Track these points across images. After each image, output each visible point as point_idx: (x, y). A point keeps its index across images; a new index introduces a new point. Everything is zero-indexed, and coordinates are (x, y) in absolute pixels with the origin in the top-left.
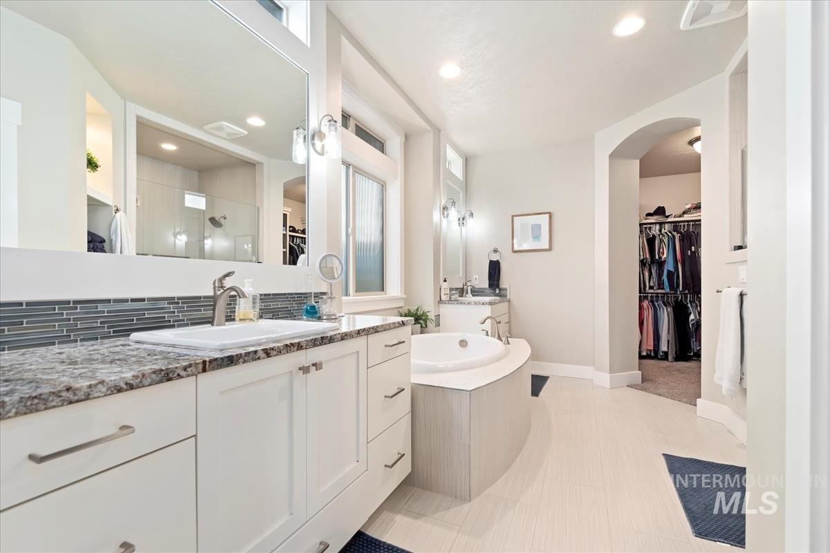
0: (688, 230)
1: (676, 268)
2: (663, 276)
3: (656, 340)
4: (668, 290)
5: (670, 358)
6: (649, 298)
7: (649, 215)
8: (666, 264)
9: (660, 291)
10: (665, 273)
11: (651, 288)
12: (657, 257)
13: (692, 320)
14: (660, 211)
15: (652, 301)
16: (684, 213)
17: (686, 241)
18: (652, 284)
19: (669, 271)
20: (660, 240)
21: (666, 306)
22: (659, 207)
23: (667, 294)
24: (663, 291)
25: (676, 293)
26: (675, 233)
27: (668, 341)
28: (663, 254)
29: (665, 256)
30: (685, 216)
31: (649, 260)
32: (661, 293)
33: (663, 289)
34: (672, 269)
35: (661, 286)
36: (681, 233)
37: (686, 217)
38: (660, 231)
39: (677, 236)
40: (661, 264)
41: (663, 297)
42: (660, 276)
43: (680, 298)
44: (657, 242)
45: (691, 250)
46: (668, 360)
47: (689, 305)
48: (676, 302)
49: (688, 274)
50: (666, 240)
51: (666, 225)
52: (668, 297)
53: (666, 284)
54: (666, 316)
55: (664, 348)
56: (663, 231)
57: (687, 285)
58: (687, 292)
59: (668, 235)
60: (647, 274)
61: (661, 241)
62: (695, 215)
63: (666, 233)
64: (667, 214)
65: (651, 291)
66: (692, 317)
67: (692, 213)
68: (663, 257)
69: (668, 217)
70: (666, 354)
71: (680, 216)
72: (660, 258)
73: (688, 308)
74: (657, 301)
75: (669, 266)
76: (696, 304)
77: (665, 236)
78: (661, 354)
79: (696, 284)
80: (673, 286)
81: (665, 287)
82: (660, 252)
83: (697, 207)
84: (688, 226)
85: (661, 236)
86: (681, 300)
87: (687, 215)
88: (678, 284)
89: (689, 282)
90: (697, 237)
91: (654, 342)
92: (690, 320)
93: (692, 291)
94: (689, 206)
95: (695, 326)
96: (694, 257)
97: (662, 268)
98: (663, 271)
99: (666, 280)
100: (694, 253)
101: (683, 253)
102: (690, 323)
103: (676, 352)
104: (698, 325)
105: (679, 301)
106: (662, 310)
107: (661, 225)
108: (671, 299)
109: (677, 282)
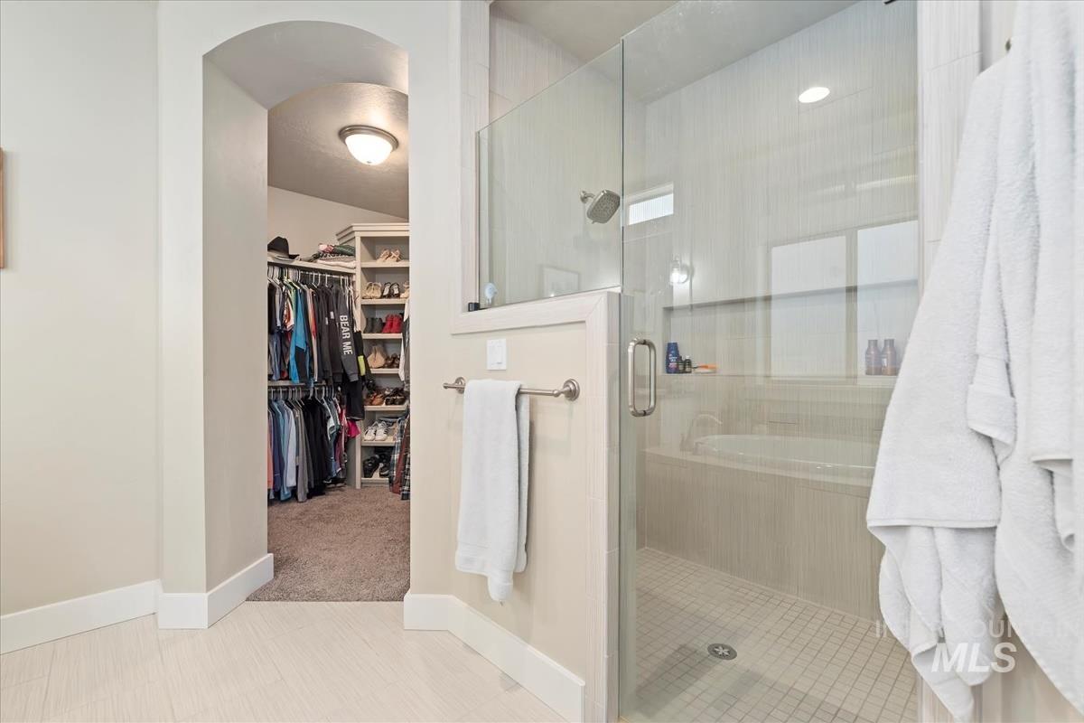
0: (322, 285)
1: (309, 345)
3: (278, 470)
4: (297, 381)
5: (301, 495)
8: (294, 334)
9: (282, 383)
10: (292, 351)
12: (279, 324)
13: (333, 427)
14: (281, 245)
16: (317, 257)
17: (321, 300)
19: (297, 348)
20: (284, 294)
21: (292, 408)
22: (279, 238)
23: (293, 387)
24: (287, 383)
25: (308, 384)
26: (305, 287)
27: (297, 467)
28: (289, 319)
29: (292, 322)
30: (319, 261)
32: (282, 387)
33: (288, 378)
34: (302, 345)
35: (284, 375)
36: (313, 288)
37: (320, 264)
38: (281, 279)
39: (309, 292)
40: (285, 336)
41: (286, 393)
43: (311, 394)
44: (277, 297)
45: (329, 316)
46: (297, 501)
47: (325, 404)
48: (306, 399)
49: (326, 355)
50: (292, 295)
51: (291, 271)
52: (294, 393)
53: (294, 371)
54: (292, 425)
55: (290, 481)
56: (286, 279)
57: (325, 372)
58: (324, 383)
59: (295, 288)
61: (285, 296)
62: (332, 263)
63: (291, 283)
64: (290, 253)
66: (331, 423)
67: (327, 260)
68: (289, 325)
69: (293, 257)
70: (294, 490)
71: (310, 261)
72: (284, 325)
73: (325, 410)
74: (276, 401)
75: (298, 340)
76: (335, 402)
77: (290, 289)
78: (286, 493)
79: (338, 371)
80: (304, 374)
81: (292, 377)
82: (283, 314)
83: (335, 252)
84: (323, 279)
85: (284, 288)
86: (313, 397)
87: (321, 262)
88: (312, 371)
89: (328, 366)
90: (337, 298)
91: (274, 473)
92: (328, 428)
93: (331, 383)
94: (323, 247)
95: (334, 438)
96: (334, 328)
97: (287, 343)
98: (288, 349)
99: (293, 363)
100: (333, 322)
101: (318, 320)
102: (329, 433)
103: (309, 483)
104: (339, 435)
105: (310, 398)
106: (286, 415)
107: (282, 268)
108: (299, 396)
109: (310, 368)
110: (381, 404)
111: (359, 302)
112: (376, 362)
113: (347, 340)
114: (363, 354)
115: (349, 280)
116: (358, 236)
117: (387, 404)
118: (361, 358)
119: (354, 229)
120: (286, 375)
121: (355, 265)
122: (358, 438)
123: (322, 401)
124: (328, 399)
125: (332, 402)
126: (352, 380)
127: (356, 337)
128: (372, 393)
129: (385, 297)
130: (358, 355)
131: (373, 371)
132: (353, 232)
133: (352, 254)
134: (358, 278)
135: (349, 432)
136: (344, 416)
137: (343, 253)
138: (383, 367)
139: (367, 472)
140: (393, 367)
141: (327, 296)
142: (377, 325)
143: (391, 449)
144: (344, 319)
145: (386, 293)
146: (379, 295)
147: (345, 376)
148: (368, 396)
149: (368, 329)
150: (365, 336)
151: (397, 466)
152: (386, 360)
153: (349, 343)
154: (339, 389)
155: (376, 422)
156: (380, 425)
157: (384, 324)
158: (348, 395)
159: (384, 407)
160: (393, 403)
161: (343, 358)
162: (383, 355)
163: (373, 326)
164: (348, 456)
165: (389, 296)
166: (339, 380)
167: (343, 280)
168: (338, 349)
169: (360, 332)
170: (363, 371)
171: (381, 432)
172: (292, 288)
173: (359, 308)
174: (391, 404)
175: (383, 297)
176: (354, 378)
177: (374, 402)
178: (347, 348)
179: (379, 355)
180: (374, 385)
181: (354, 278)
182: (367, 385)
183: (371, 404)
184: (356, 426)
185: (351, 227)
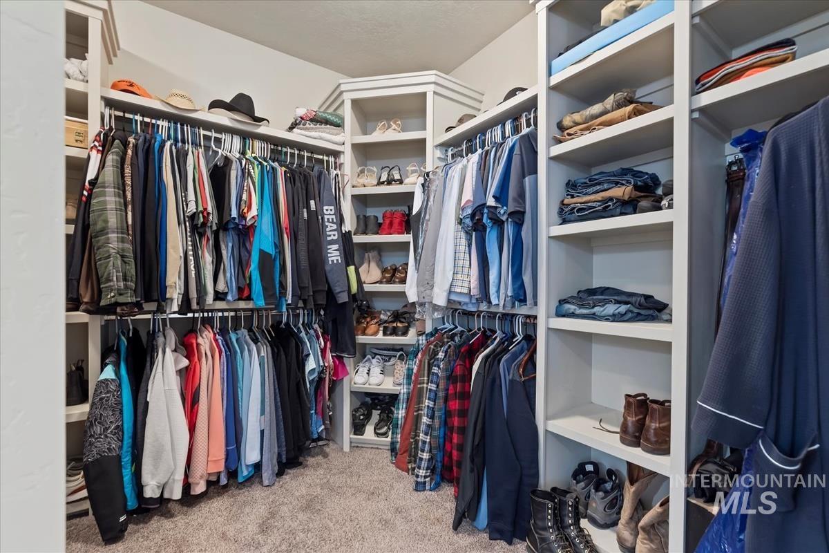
0: (300, 165)
1: (279, 247)
2: (248, 265)
4: (261, 303)
5: (267, 475)
6: (217, 323)
7: (216, 104)
8: (257, 231)
9: (242, 305)
10: (255, 257)
11: (219, 296)
12: (234, 214)
13: (313, 370)
14: (242, 105)
15: (223, 332)
16: (293, 124)
17: (298, 183)
18: (221, 287)
19: (263, 254)
20: (243, 170)
21: (255, 341)
22: (241, 94)
23: (259, 310)
24: (250, 305)
25: (278, 307)
26: (276, 165)
27: (262, 432)
28: (250, 207)
29: (254, 212)
31: (213, 219)
32: (244, 310)
33: (249, 298)
34: (270, 249)
35: (244, 293)
36: (287, 167)
37: (297, 136)
38: (243, 153)
39: (281, 171)
40: (245, 233)
41: (249, 319)
42: (242, 265)
43: (285, 320)
44: (233, 174)
45: (308, 207)
46: (261, 482)
47: (303, 334)
48: (276, 325)
49: (304, 263)
50: (256, 173)
51: (257, 144)
52: (260, 318)
53: (257, 287)
55: (251, 454)
56: (249, 154)
57: (301, 288)
58: (301, 304)
59: (261, 163)
60: (208, 259)
61: (245, 173)
62: (314, 134)
63: (255, 158)
64: (257, 114)
65: (220, 305)
66: (311, 364)
67: (306, 129)
68: (249, 216)
69: (259, 121)
70: (258, 467)
72: (242, 216)
73: (302, 342)
74: (234, 331)
75: (264, 240)
76: (316, 331)
77: (252, 164)
78: (245, 472)
79: (320, 288)
80: (273, 292)
81: (254, 296)
82: (241, 200)
83: (317, 120)
84: (301, 157)
85: (244, 162)
86: (287, 324)
87: (299, 131)
88: (283, 287)
89: (307, 281)
90: (319, 182)
91: (227, 445)
92: (307, 371)
93: (311, 305)
94: (301, 112)
95: (314, 385)
96: (315, 226)
97: (248, 245)
98: (250, 253)
99: (256, 276)
100: (315, 217)
101: (293, 211)
102: (308, 378)
103: (279, 455)
104: (321, 380)
105: (283, 326)
106: (246, 352)
107: (244, 139)
108: (267, 323)
109: (281, 283)
110: (376, 333)
111: (349, 192)
112: (370, 275)
113: (332, 242)
114: (354, 264)
115: (335, 163)
116: (348, 98)
117: (385, 334)
118: (351, 269)
119: (343, 88)
120: (246, 294)
121: (345, 139)
122: (346, 380)
123: (299, 329)
124: (308, 326)
125: (312, 332)
126: (340, 302)
127: (346, 238)
128: (365, 318)
129: (383, 183)
130: (348, 265)
131: (367, 288)
132: (342, 93)
133: (339, 125)
134: (347, 158)
135: (336, 373)
136: (328, 351)
137: (327, 122)
138: (380, 282)
139: (358, 428)
140: (395, 282)
141: (306, 178)
142: (372, 225)
143: (394, 398)
144: (329, 211)
145: (384, 178)
146: (376, 183)
147: (330, 294)
148: (359, 322)
149: (360, 230)
150: (357, 239)
151: (403, 429)
152: (383, 272)
153: (336, 247)
154: (322, 312)
155: (369, 356)
156: (374, 361)
157: (380, 225)
158: (334, 322)
159: (380, 338)
160: (394, 332)
161: (327, 268)
162: (378, 266)
163: (366, 226)
164: (334, 405)
165: (389, 182)
166: (322, 300)
167: (328, 161)
168: (321, 255)
169: (350, 232)
170: (354, 288)
171: (376, 370)
172: (256, 163)
173: (349, 198)
174: (391, 334)
175: (380, 183)
176: (343, 298)
177: (368, 331)
178: (334, 254)
179: (373, 265)
180: (368, 307)
181: (342, 159)
182: (359, 307)
183: (364, 333)
184: (344, 365)
185: (340, 85)
